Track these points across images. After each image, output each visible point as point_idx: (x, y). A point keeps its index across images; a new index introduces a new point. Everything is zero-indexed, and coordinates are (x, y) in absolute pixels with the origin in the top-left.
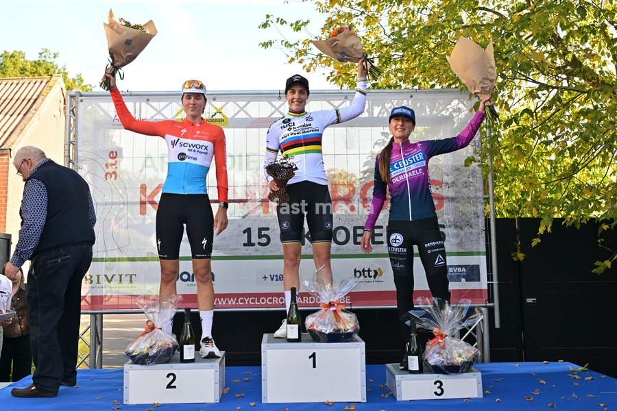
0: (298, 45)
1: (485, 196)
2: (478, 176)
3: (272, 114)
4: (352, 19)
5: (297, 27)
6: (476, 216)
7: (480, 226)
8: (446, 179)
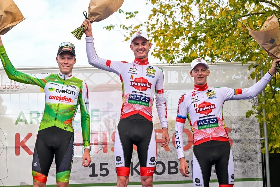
0: (131, 28)
1: (261, 138)
2: (256, 124)
3: (109, 82)
4: (171, 8)
5: (131, 15)
6: (255, 153)
7: (258, 159)
8: (234, 126)
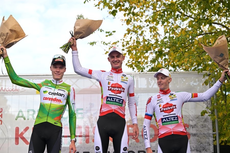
0: (110, 44)
1: (214, 133)
2: (209, 121)
3: (91, 86)
4: (142, 28)
5: (110, 34)
6: (208, 144)
7: (211, 150)
8: (191, 123)
